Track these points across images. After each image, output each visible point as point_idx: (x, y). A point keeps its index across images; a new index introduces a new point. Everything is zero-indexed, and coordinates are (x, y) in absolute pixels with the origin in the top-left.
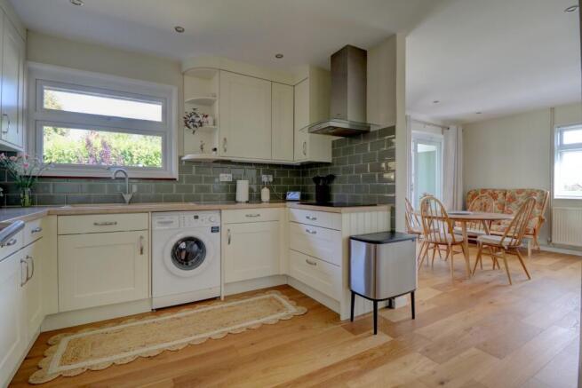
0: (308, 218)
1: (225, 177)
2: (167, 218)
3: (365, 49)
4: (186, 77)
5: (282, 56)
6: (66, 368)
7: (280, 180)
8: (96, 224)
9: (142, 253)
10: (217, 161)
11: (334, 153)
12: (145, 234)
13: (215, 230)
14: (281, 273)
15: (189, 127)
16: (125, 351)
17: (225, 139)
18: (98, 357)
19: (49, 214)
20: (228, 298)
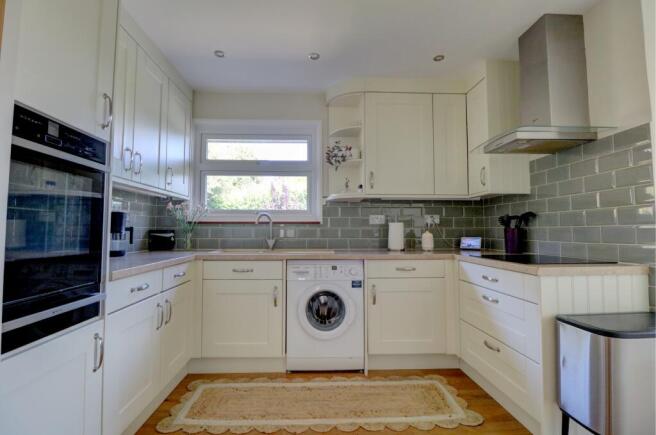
0: (485, 278)
1: (377, 219)
2: (302, 267)
3: (580, 13)
4: (330, 108)
5: (443, 57)
6: (190, 422)
7: (451, 221)
8: (234, 271)
9: (276, 305)
10: (365, 200)
11: (534, 180)
12: (279, 284)
13: (356, 284)
14: (449, 352)
15: (331, 163)
16: (244, 418)
17: (372, 174)
18: (221, 417)
19: (196, 259)
20: (374, 374)
